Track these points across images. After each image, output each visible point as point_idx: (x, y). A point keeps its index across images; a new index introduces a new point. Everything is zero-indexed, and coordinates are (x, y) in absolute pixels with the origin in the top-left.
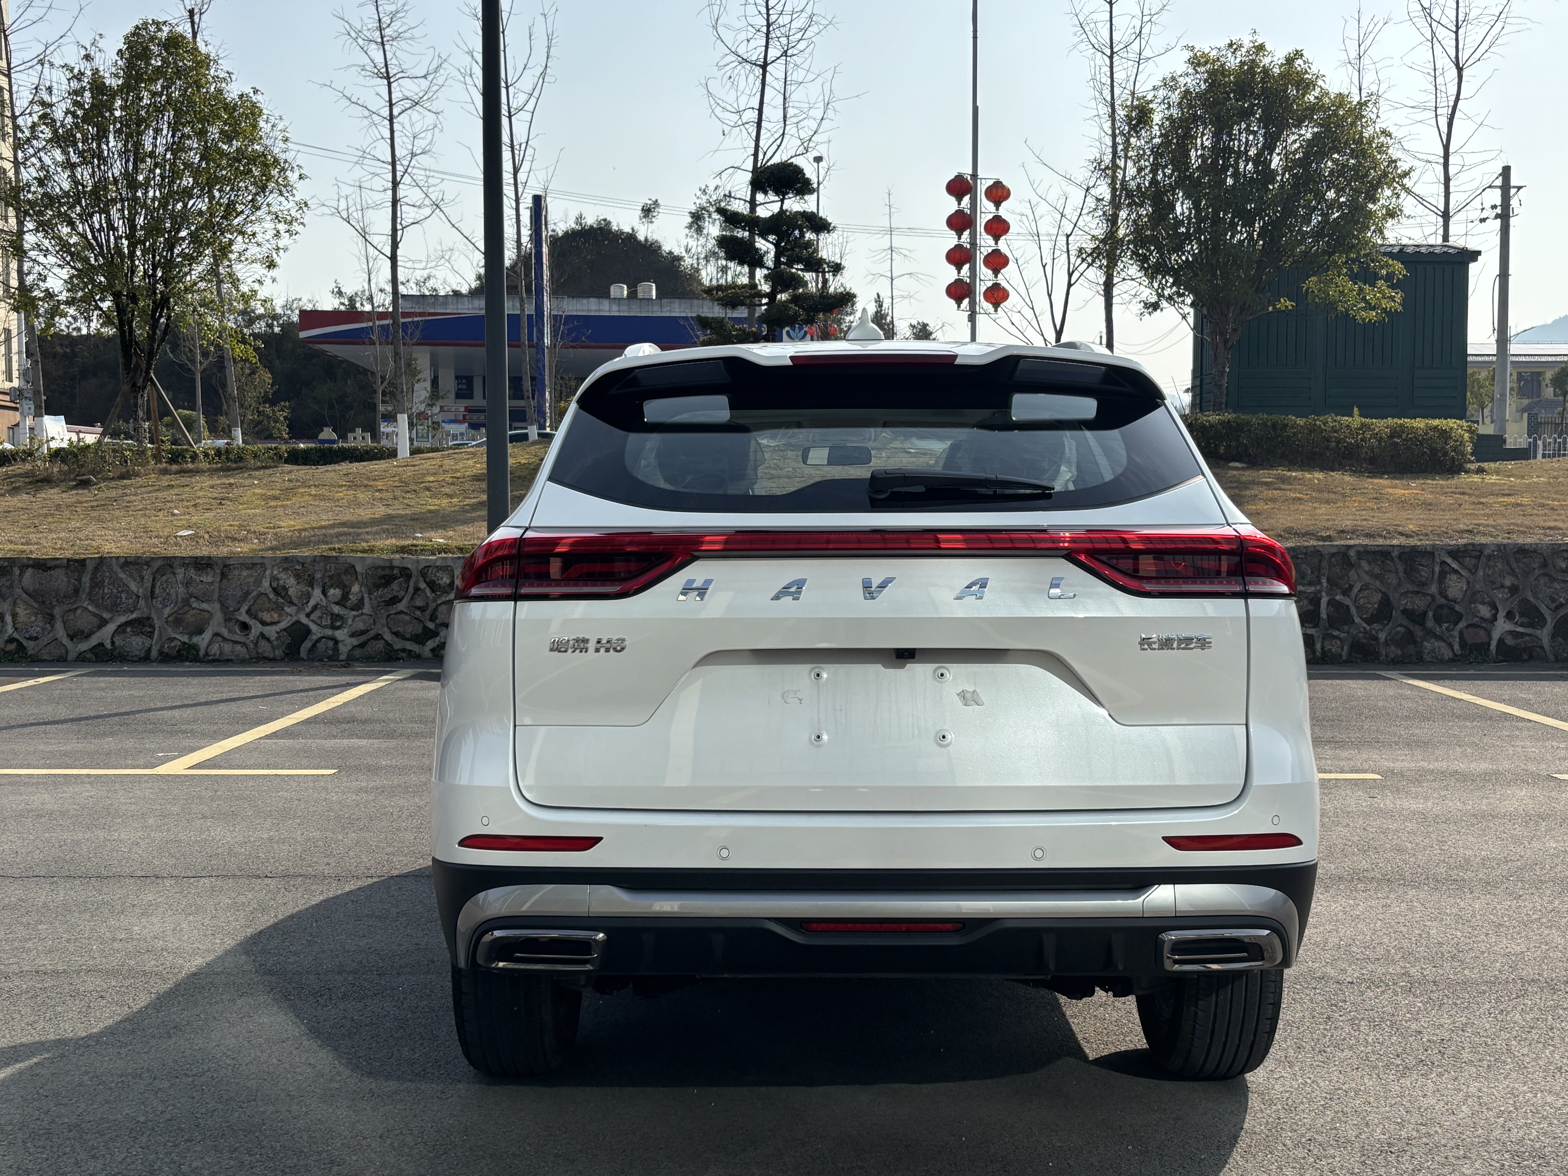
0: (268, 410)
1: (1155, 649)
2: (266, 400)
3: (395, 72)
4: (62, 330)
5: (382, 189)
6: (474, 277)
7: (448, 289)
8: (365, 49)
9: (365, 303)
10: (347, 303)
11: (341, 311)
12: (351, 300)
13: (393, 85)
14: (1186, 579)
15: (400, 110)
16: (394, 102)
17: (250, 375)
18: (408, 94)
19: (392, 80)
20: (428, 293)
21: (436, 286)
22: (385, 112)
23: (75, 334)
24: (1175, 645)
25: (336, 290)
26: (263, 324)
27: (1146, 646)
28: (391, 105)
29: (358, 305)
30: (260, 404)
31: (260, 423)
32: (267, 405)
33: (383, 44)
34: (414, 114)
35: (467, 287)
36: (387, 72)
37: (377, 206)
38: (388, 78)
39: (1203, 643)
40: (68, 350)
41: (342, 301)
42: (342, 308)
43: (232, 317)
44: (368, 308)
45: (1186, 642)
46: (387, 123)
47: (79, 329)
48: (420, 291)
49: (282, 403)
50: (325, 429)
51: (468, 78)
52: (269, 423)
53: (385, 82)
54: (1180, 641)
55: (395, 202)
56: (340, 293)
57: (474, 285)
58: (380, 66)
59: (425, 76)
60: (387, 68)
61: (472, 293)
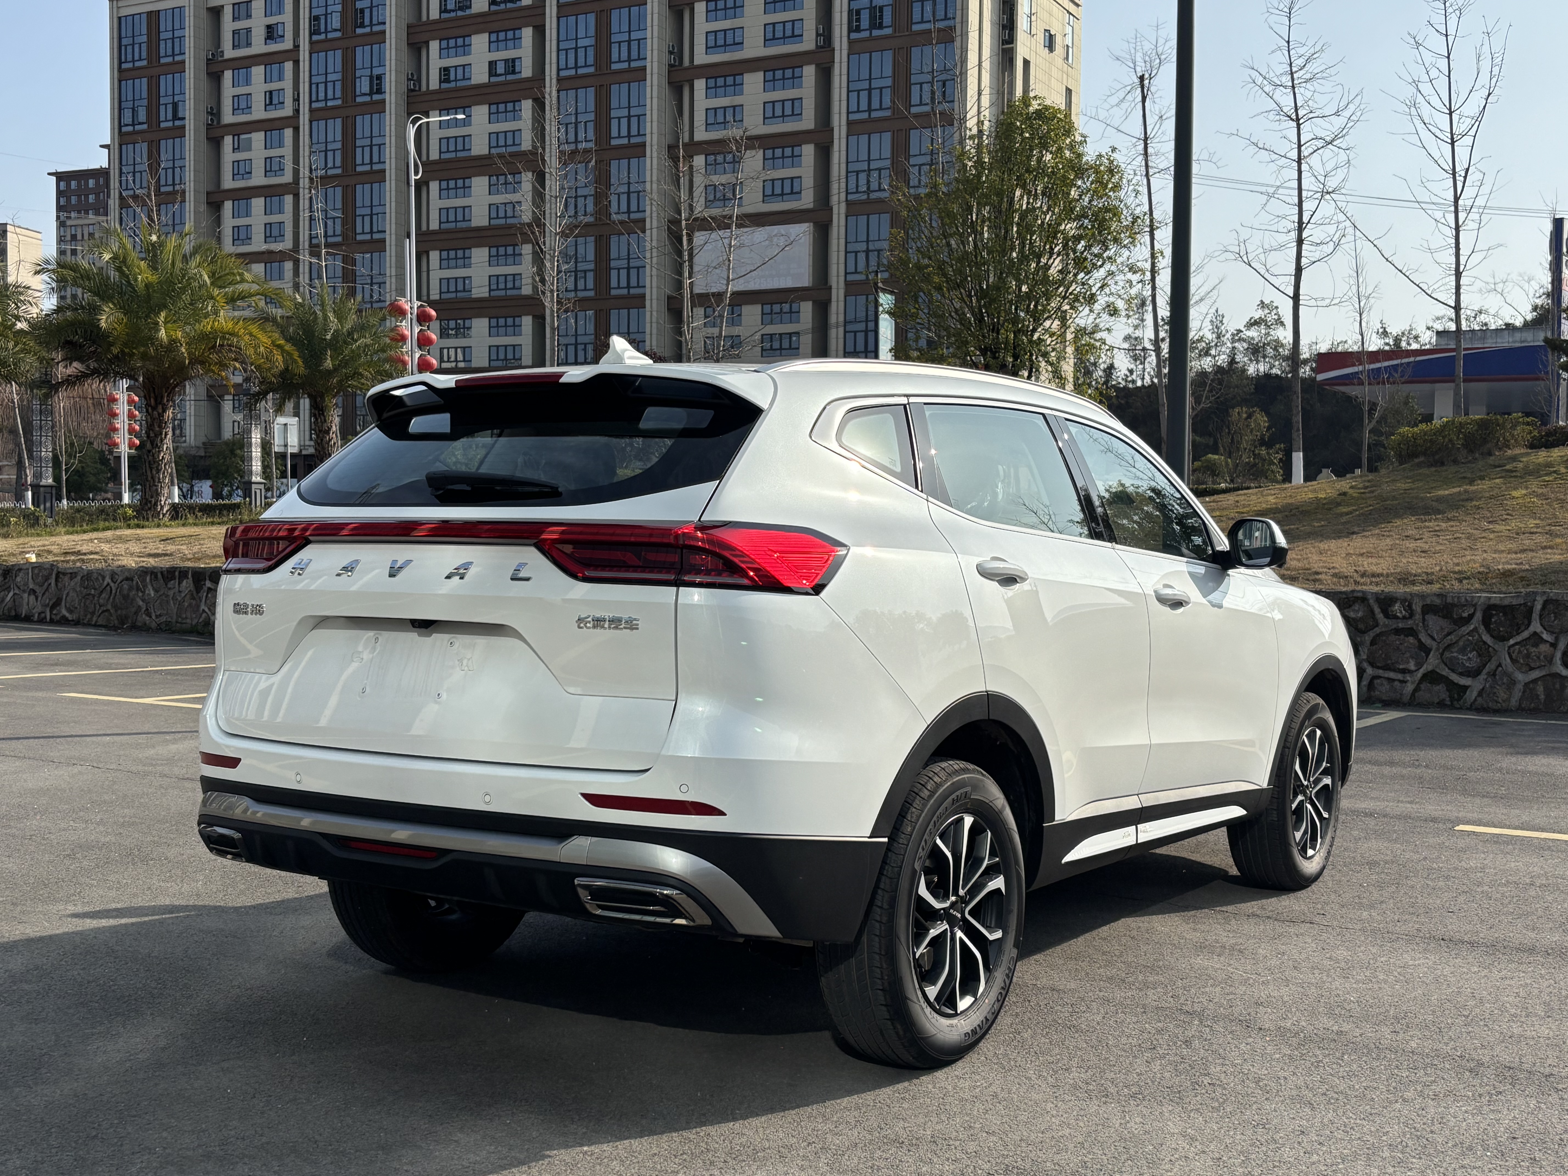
0: (1263, 452)
1: (589, 628)
2: (1263, 442)
3: (1304, 112)
4: (1120, 383)
5: (1285, 230)
6: (1530, 308)
7: (1501, 322)
8: (1271, 94)
9: (1411, 341)
10: (1391, 343)
11: (1386, 351)
12: (1397, 340)
13: (1302, 126)
14: (635, 568)
15: (1310, 150)
16: (1302, 143)
17: (1246, 419)
18: (1322, 134)
19: (1301, 122)
20: (1477, 328)
21: (1487, 320)
22: (1294, 154)
23: (1131, 386)
24: (606, 625)
25: (1381, 330)
26: (1308, 369)
27: (582, 625)
28: (1300, 146)
29: (1404, 344)
30: (1256, 447)
31: (1255, 465)
32: (1263, 448)
33: (1293, 87)
34: (1327, 152)
35: (1522, 320)
36: (1297, 115)
37: (1281, 247)
38: (1298, 120)
39: (631, 625)
40: (1123, 402)
41: (1387, 341)
42: (1387, 348)
43: (1277, 363)
44: (1415, 346)
45: (615, 622)
46: (1295, 164)
47: (1133, 382)
48: (1470, 326)
49: (1278, 446)
50: (1324, 471)
51: (1413, 109)
52: (1263, 465)
53: (1294, 124)
54: (611, 621)
55: (1300, 242)
56: (1385, 333)
57: (1529, 317)
58: (1289, 108)
59: (1337, 114)
60: (1296, 110)
61: (1527, 325)
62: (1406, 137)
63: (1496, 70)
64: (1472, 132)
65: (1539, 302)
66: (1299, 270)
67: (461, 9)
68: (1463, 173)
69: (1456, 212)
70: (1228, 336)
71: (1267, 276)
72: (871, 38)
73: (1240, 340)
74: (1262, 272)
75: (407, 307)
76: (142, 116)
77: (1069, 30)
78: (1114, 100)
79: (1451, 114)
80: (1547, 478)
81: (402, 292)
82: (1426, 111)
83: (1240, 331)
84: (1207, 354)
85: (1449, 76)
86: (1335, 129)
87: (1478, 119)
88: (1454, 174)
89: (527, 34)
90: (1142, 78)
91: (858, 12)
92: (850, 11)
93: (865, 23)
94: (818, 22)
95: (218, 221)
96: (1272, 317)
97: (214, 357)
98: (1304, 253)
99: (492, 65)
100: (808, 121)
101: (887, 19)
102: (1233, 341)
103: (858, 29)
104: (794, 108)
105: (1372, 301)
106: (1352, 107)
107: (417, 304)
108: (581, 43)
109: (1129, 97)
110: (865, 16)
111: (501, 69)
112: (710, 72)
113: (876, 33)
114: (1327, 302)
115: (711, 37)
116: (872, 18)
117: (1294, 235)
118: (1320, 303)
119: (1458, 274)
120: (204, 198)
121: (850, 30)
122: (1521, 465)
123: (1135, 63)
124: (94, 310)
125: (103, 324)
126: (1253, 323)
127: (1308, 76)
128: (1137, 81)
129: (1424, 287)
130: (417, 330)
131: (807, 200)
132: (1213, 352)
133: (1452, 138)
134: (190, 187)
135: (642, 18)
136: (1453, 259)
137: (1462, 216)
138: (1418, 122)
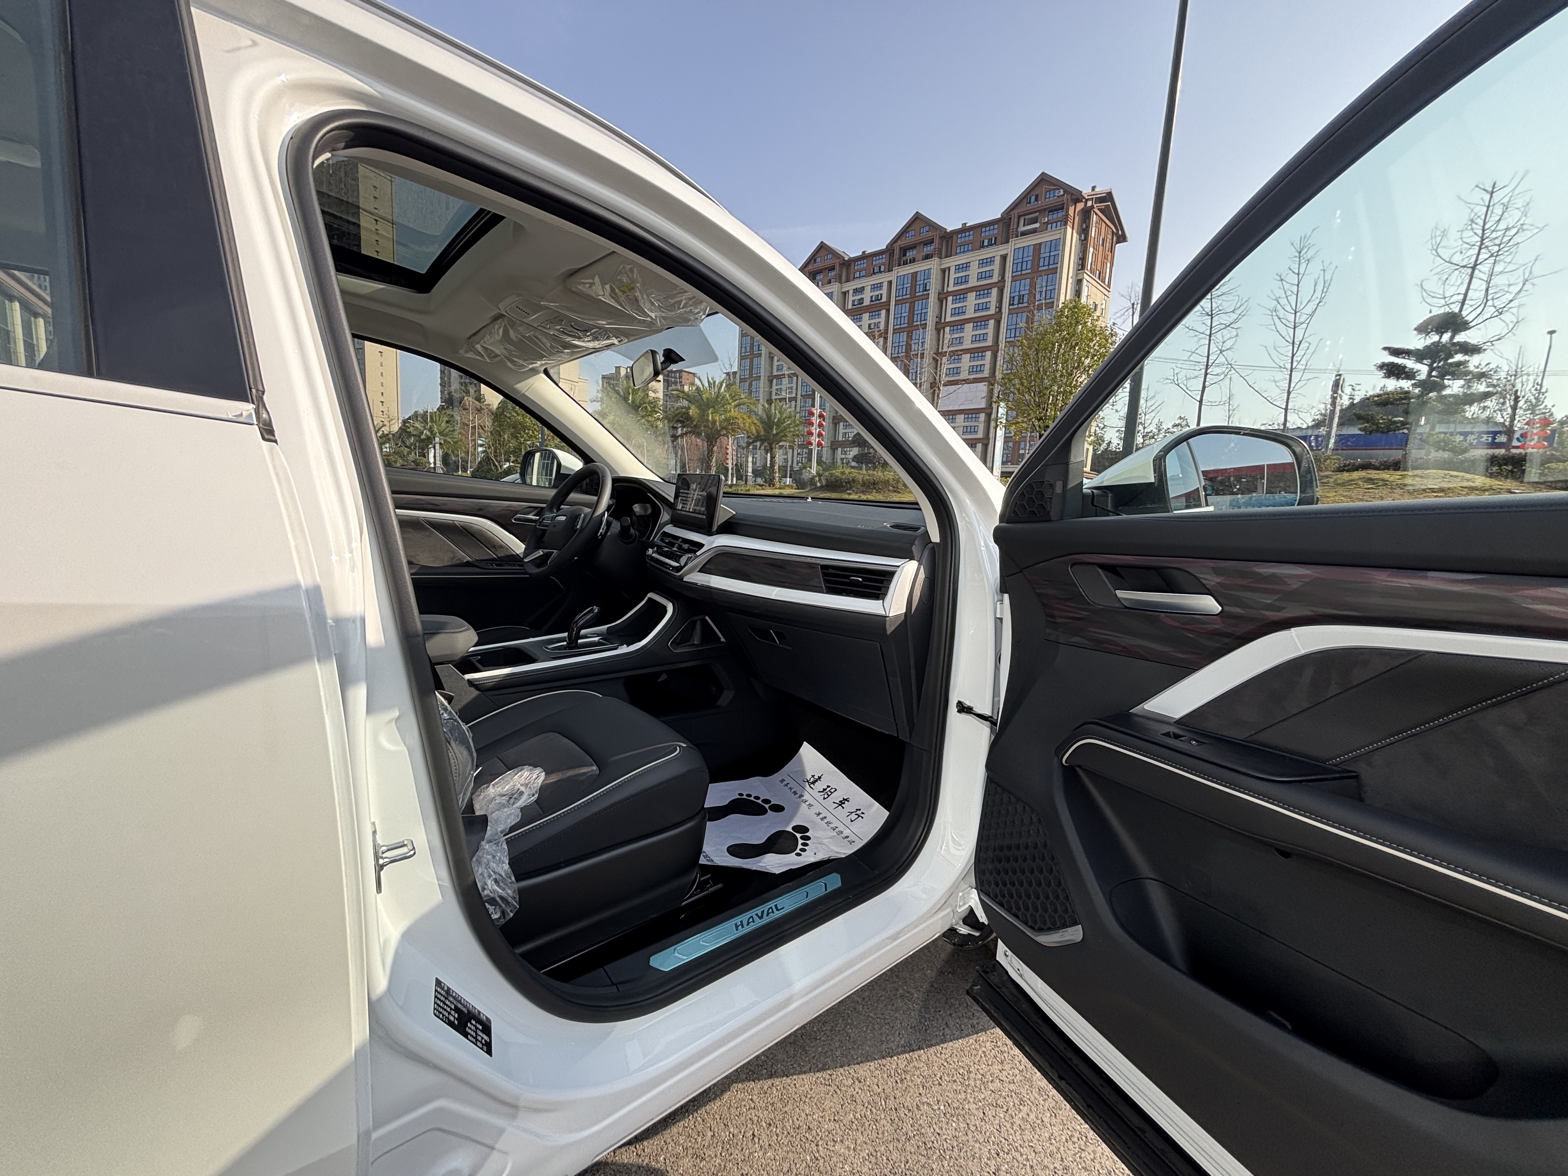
3: (1216, 311)
5: (1199, 369)
13: (1214, 318)
15: (1217, 330)
22: (1208, 332)
28: (1211, 328)
34: (1226, 331)
37: (1196, 377)
38: (1212, 315)
46: (1208, 337)
51: (1274, 312)
53: (1210, 317)
55: (1206, 374)
57: (1310, 424)
58: (1208, 310)
59: (1233, 312)
60: (1212, 311)
61: (1308, 428)
62: (1269, 327)
63: (1325, 290)
64: (1307, 322)
65: (1316, 417)
66: (1204, 387)
67: (860, 304)
68: (1298, 343)
69: (1292, 363)
70: (1164, 430)
71: (1187, 391)
72: (1018, 308)
73: (1168, 432)
74: (1185, 388)
75: (815, 412)
76: (748, 350)
77: (1104, 302)
78: (1118, 315)
79: (1295, 313)
80: (1349, 487)
81: (813, 406)
82: (1281, 313)
83: (1169, 429)
84: (1153, 438)
85: (1297, 295)
86: (1231, 320)
87: (1312, 315)
88: (1293, 343)
89: (883, 312)
90: (1133, 304)
91: (1013, 298)
92: (1010, 297)
93: (1016, 302)
94: (997, 302)
95: (771, 387)
96: (1184, 423)
97: (730, 427)
98: (1207, 380)
99: (870, 325)
100: (989, 342)
101: (1026, 299)
102: (1165, 433)
103: (1013, 304)
104: (984, 337)
105: (1235, 412)
106: (1242, 308)
107: (819, 410)
108: (903, 315)
109: (1126, 313)
110: (1016, 299)
111: (872, 327)
112: (952, 324)
113: (1020, 306)
114: (1217, 403)
115: (953, 310)
116: (1019, 299)
117: (1203, 371)
118: (1212, 404)
119: (1289, 393)
120: (767, 378)
121: (1010, 305)
122: (1332, 480)
123: (1130, 297)
124: (689, 408)
125: (691, 413)
126: (1175, 426)
127: (1220, 294)
128: (1131, 306)
129: (1269, 399)
130: (818, 421)
131: (986, 374)
132: (1156, 437)
133: (1295, 326)
134: (762, 374)
135: (927, 304)
136: (1287, 385)
137: (1295, 364)
138: (1276, 318)
